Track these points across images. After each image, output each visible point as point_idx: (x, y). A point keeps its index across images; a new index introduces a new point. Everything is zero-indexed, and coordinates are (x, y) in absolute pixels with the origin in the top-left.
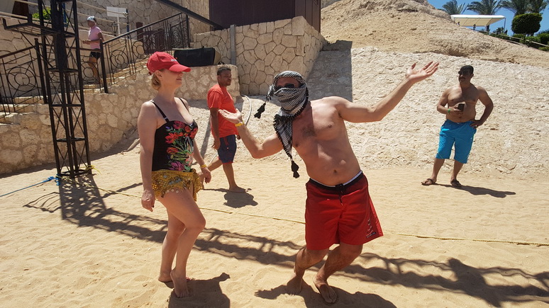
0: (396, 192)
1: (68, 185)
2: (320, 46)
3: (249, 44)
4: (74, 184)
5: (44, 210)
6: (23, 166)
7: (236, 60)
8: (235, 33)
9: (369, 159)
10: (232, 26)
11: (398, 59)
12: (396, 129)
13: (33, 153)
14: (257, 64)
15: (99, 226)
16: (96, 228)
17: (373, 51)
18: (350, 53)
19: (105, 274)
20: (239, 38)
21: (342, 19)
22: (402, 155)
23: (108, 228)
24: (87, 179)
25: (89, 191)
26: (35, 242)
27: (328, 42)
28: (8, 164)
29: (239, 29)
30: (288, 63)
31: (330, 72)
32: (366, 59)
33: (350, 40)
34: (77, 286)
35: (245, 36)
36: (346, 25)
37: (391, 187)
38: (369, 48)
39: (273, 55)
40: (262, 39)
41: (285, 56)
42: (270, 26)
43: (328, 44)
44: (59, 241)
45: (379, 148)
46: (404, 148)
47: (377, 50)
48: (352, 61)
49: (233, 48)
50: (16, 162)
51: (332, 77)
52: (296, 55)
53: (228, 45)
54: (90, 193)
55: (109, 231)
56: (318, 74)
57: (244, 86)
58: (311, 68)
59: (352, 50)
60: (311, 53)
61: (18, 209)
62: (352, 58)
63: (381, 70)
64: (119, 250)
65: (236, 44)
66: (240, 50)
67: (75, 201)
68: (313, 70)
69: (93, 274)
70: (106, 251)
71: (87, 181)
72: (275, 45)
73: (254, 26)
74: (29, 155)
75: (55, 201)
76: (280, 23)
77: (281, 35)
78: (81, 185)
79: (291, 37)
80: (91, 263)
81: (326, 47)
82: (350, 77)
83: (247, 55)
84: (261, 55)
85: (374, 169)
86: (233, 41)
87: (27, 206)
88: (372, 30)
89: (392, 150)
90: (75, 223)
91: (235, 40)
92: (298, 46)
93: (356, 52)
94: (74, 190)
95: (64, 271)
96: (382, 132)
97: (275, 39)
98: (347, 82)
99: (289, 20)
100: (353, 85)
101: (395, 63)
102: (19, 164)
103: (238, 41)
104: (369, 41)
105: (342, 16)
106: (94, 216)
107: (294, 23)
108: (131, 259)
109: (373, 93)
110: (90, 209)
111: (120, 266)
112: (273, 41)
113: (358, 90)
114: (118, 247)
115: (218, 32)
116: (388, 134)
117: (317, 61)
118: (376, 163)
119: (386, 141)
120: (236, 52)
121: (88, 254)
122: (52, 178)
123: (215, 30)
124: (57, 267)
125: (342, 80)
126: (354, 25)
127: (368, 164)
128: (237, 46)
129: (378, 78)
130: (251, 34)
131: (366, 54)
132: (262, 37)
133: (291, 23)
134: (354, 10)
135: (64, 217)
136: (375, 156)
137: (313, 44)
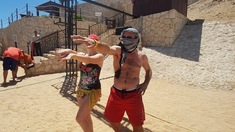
0: (215, 107)
1: (68, 79)
2: (185, 23)
3: (148, 24)
4: (70, 79)
5: (56, 88)
6: (58, 71)
7: (142, 31)
8: (142, 19)
9: (205, 84)
10: (141, 16)
11: (233, 28)
12: (225, 68)
13: (62, 66)
14: (151, 33)
15: (69, 98)
16: (67, 98)
17: (216, 24)
18: (202, 26)
19: (59, 118)
20: (144, 21)
21: (202, 8)
22: (227, 84)
23: (71, 99)
24: (75, 78)
25: (73, 83)
26: (46, 100)
27: (190, 20)
28: (54, 69)
29: (144, 17)
30: (166, 32)
31: (189, 36)
32: (211, 29)
33: (203, 19)
34: (48, 121)
35: (146, 21)
36: (203, 11)
37: (213, 103)
38: (214, 22)
39: (159, 28)
40: (154, 21)
41: (164, 28)
42: (158, 15)
43: (191, 21)
44: (53, 101)
45: (212, 78)
46: (229, 80)
47: (219, 23)
48: (203, 30)
49: (141, 26)
50: (56, 69)
51: (190, 38)
52: (170, 28)
53: (139, 25)
54: (73, 84)
55: (71, 100)
56: (182, 37)
57: (145, 43)
58: (178, 34)
59: (203, 24)
60: (179, 27)
61: (49, 87)
62: (203, 28)
63: (220, 34)
64: (69, 109)
65: (142, 24)
66: (144, 27)
67: (67, 86)
68: (180, 34)
69: (56, 117)
70: (65, 109)
71: (75, 79)
72: (160, 23)
73: (151, 16)
74: (61, 67)
75: (61, 86)
76: (163, 13)
77: (163, 19)
78: (72, 80)
79: (168, 19)
80: (58, 113)
81: (189, 23)
82: (200, 38)
83: (147, 29)
84: (153, 28)
85: (207, 90)
86: (141, 23)
87: (52, 86)
88: (218, 12)
89: (220, 80)
90: (62, 95)
91: (142, 22)
92: (172, 23)
93: (205, 25)
94: (69, 82)
95: (48, 114)
96: (215, 70)
97: (160, 20)
98: (198, 41)
99: (168, 11)
100: (201, 43)
101: (230, 30)
102: (57, 70)
103: (143, 23)
104: (215, 19)
105: (202, 7)
106: (70, 93)
107: (170, 13)
108: (71, 115)
109: (213, 47)
110: (70, 90)
111: (66, 117)
112: (159, 22)
113: (204, 45)
114: (69, 108)
115: (135, 20)
116: (219, 71)
117: (182, 30)
118: (209, 87)
119: (217, 75)
120: (142, 28)
121: (58, 109)
122: (64, 76)
123: (134, 18)
124: (47, 112)
125: (195, 40)
126: (208, 11)
127: (204, 86)
128: (143, 25)
129: (217, 39)
130: (149, 19)
131: (211, 26)
132: (154, 20)
133: (168, 13)
134: (209, 3)
135: (61, 92)
136: (209, 82)
137: (181, 22)
